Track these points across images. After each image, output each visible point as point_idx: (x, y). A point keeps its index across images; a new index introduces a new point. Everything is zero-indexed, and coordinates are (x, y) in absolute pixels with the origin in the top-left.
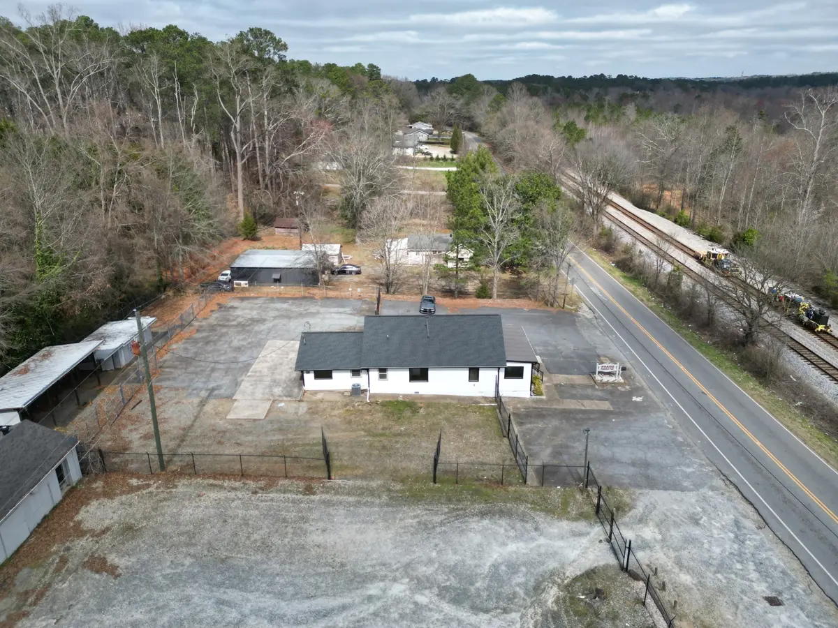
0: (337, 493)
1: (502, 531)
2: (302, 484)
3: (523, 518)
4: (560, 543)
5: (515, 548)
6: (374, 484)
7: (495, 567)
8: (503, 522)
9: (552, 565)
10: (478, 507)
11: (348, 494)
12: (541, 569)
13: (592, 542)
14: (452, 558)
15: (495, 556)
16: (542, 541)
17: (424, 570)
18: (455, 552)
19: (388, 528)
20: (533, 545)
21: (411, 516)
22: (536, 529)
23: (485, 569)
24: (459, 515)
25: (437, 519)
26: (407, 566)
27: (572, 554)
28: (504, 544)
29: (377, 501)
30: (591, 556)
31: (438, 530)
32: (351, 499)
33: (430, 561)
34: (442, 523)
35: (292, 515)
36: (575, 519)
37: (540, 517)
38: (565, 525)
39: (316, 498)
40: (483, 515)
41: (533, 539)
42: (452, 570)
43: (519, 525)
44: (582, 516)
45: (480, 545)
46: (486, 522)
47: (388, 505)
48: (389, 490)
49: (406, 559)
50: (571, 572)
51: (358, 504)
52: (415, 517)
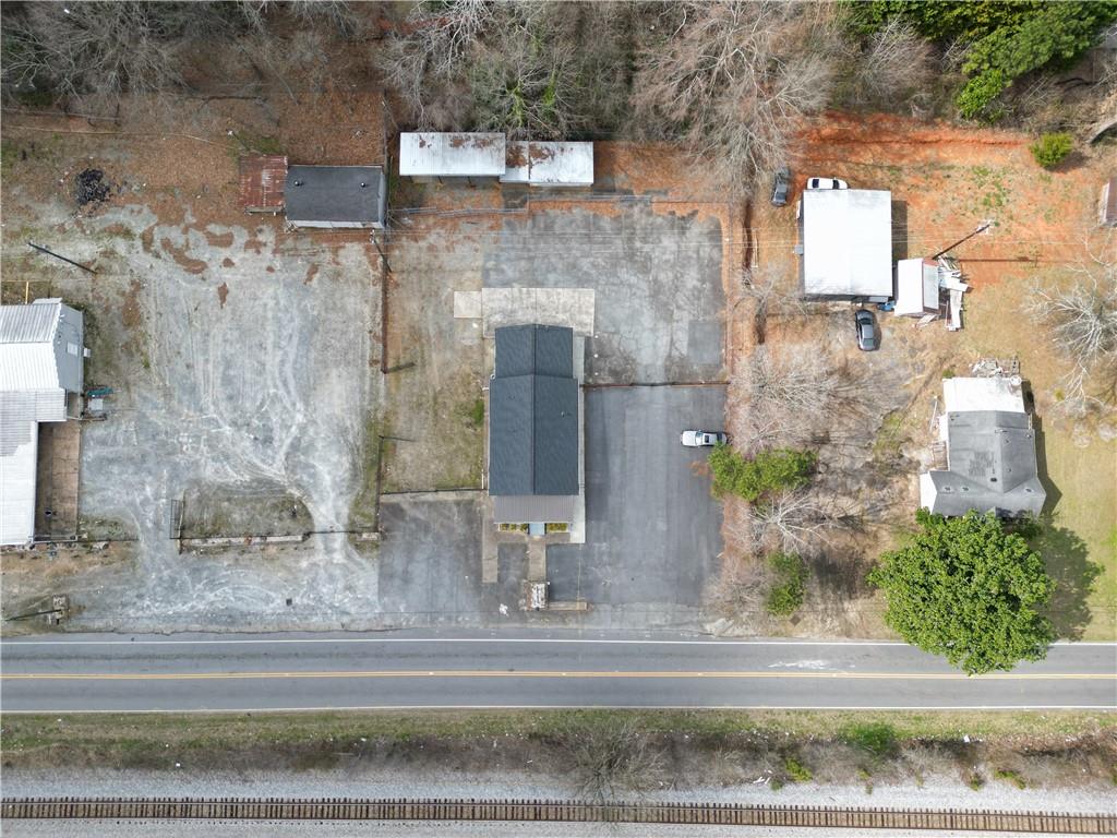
0: (372, 379)
1: (340, 473)
2: (380, 357)
3: (351, 488)
4: (330, 504)
5: (327, 480)
6: (382, 401)
7: (313, 467)
8: (347, 475)
9: (315, 497)
10: (360, 463)
11: (372, 386)
12: (311, 489)
13: (331, 522)
14: (319, 445)
15: (321, 468)
16: (332, 495)
17: (311, 431)
18: (323, 447)
19: (343, 410)
20: (329, 489)
21: (354, 424)
22: (341, 493)
23: (311, 461)
24: (353, 450)
25: (350, 438)
26: (314, 422)
27: (323, 509)
28: (329, 473)
29: (366, 403)
30: (321, 519)
31: (341, 438)
32: (367, 388)
33: (317, 433)
34: (346, 441)
35: (351, 357)
36: (349, 517)
37: (351, 498)
38: (345, 511)
39: (367, 367)
40: (354, 464)
41: (333, 490)
42: (311, 445)
43: (345, 484)
44: (352, 523)
45: (329, 460)
46: (347, 465)
47: (362, 410)
48: (376, 410)
49: (319, 421)
50: (310, 506)
51: (362, 392)
52: (352, 426)
